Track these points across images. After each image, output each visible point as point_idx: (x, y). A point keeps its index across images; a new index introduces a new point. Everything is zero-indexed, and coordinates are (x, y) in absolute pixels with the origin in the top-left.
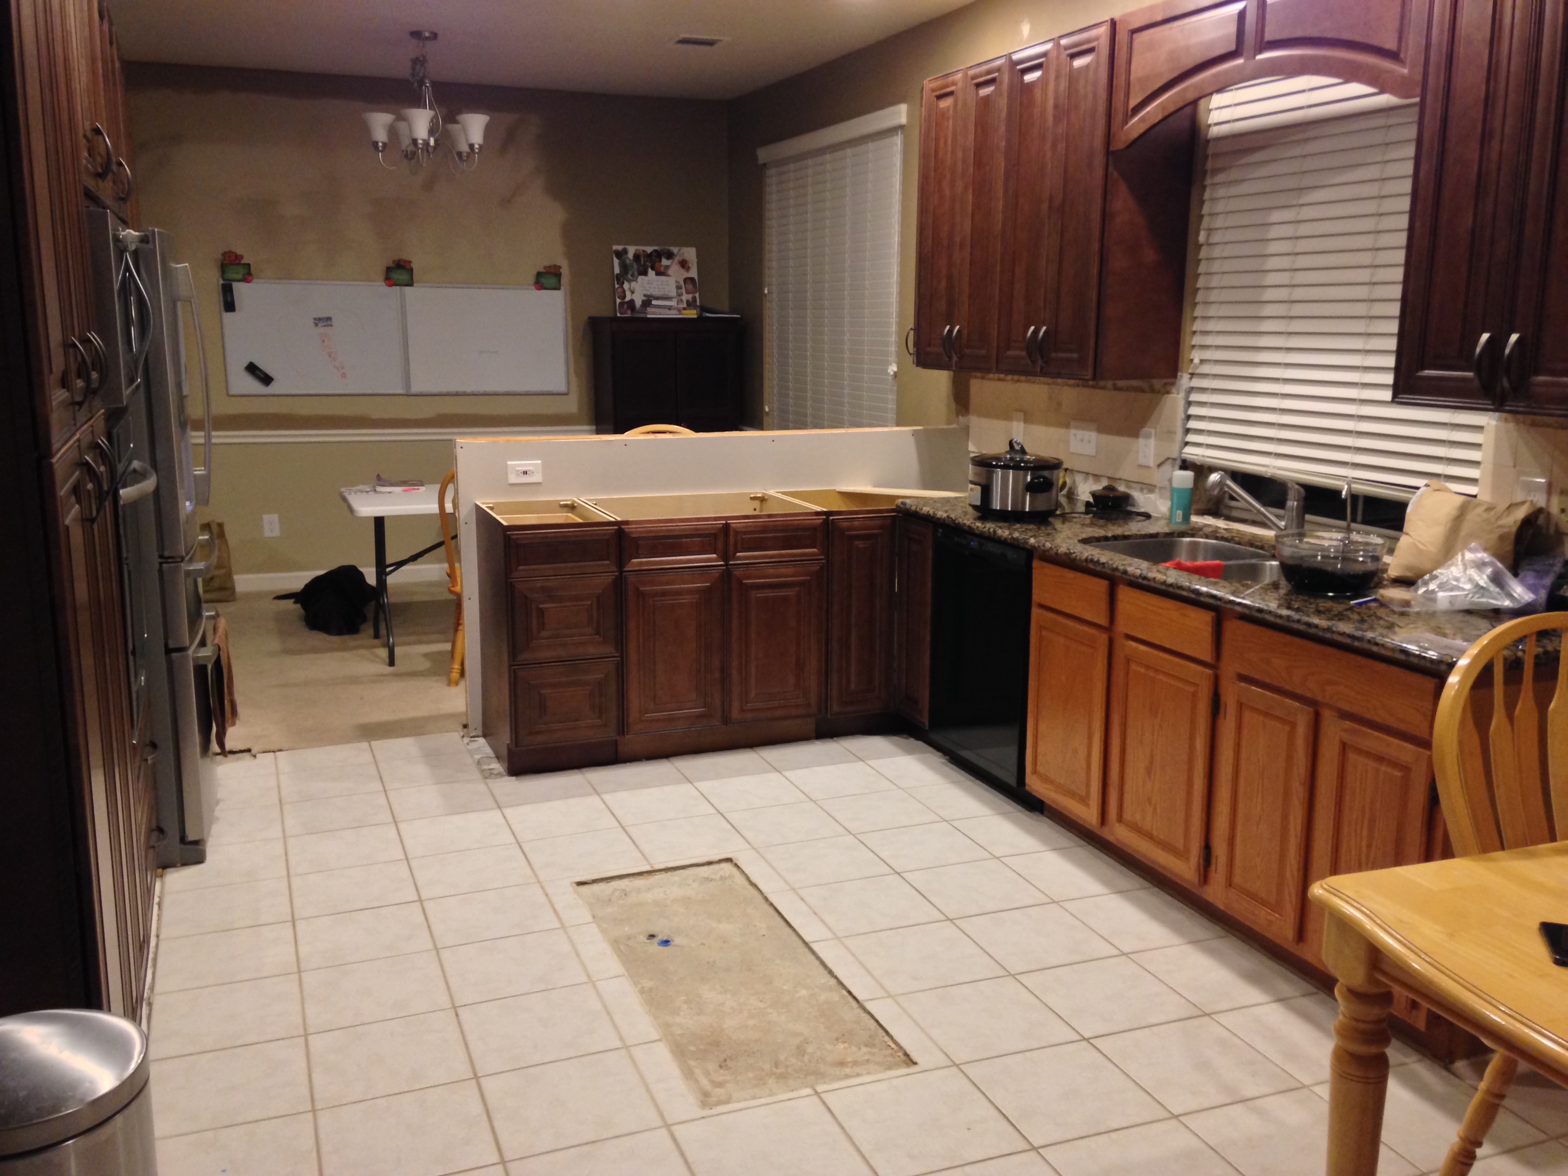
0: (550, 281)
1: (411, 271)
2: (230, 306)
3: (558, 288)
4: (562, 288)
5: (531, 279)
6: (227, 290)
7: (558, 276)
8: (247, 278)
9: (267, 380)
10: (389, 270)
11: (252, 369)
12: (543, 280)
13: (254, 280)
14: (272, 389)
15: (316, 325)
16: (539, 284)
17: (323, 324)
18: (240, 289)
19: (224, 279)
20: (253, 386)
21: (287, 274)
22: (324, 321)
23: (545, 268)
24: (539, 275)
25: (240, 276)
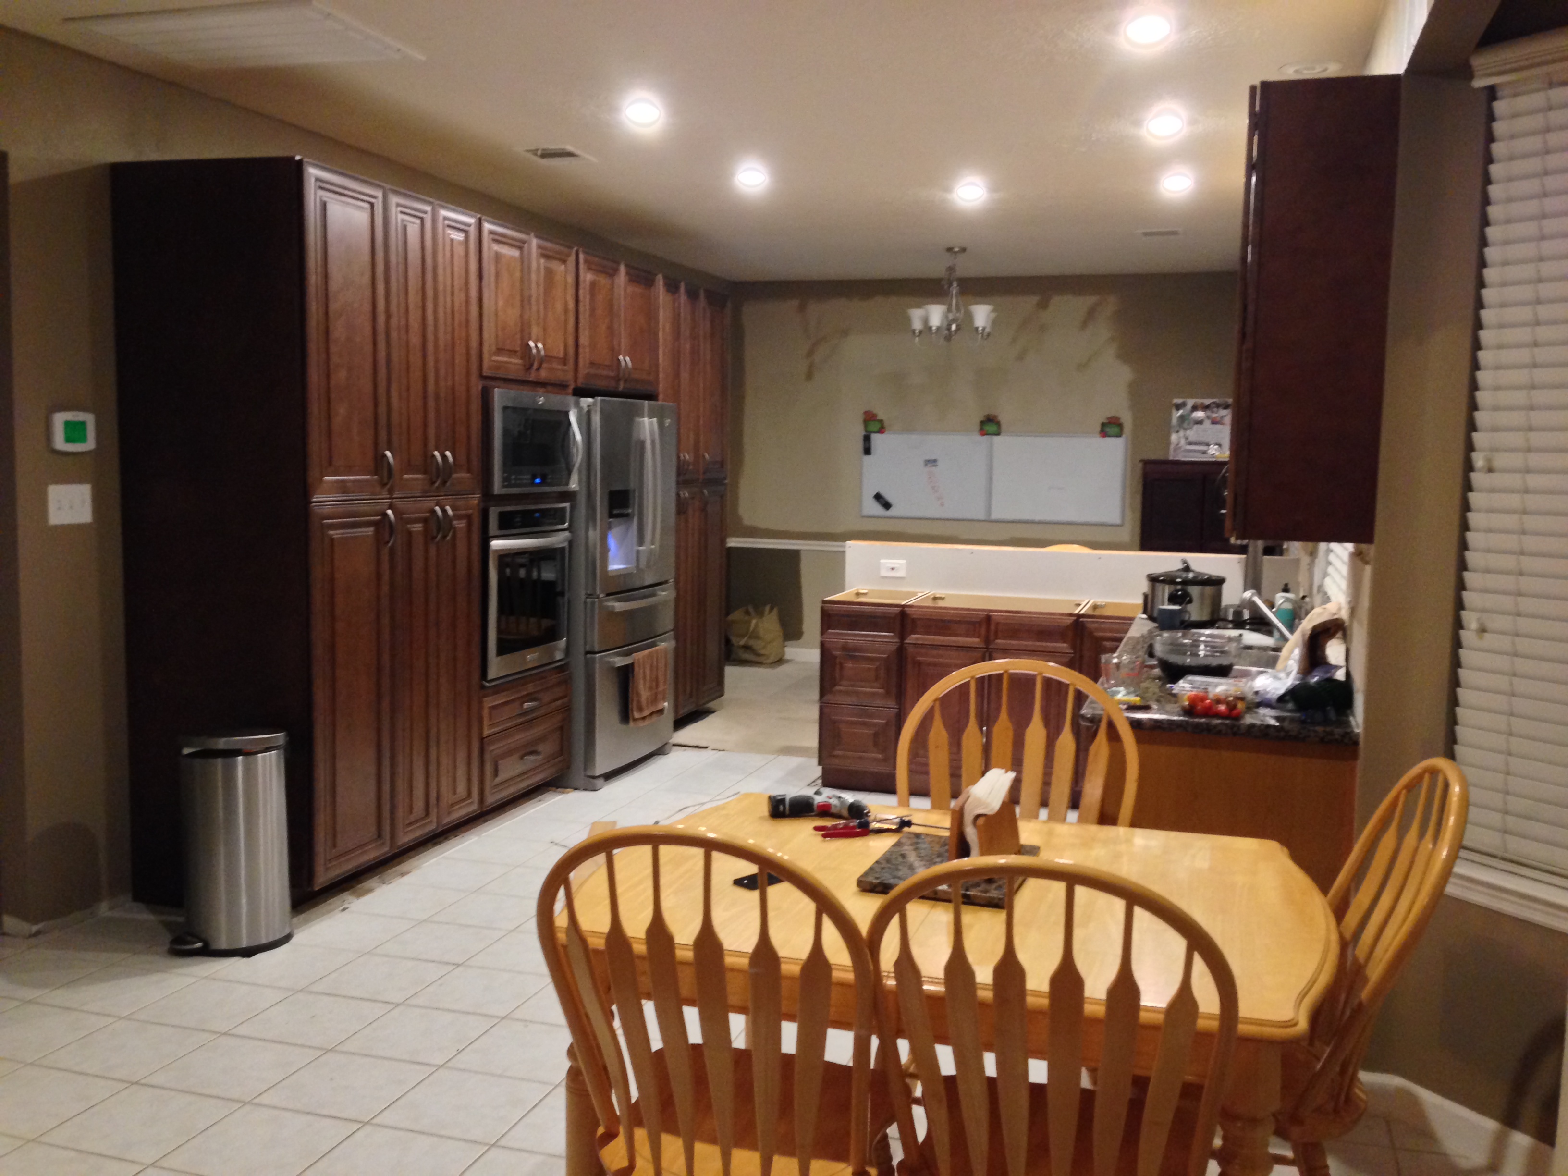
0: (1114, 430)
1: (998, 424)
2: (867, 451)
3: (1119, 435)
4: (1124, 436)
5: (1098, 429)
6: (867, 439)
7: (1120, 426)
8: (881, 430)
9: (887, 505)
10: (982, 423)
11: (878, 497)
12: (1108, 429)
13: (886, 432)
14: (890, 512)
15: (926, 465)
16: (1104, 434)
17: (932, 465)
18: (876, 438)
19: (866, 431)
20: (878, 509)
21: (909, 429)
22: (931, 462)
23: (1108, 418)
24: (1103, 425)
25: (875, 429)
